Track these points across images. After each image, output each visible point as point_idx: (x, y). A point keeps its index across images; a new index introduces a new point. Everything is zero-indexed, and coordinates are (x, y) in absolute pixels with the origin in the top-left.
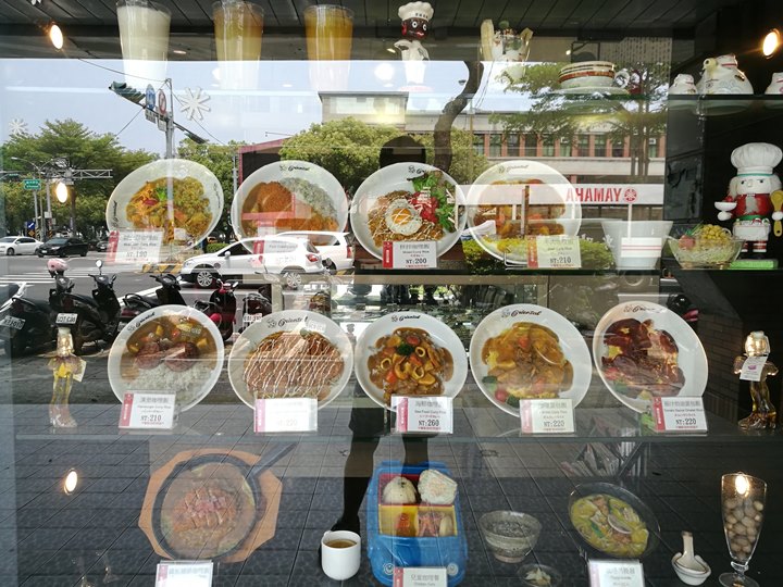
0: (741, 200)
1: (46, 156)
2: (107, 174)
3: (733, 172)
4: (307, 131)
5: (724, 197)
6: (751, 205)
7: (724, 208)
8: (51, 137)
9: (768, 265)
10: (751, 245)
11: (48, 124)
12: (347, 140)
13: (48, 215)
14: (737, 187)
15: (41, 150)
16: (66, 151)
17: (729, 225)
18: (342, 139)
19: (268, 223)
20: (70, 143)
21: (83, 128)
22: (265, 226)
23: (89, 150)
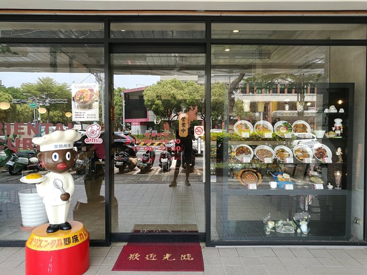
0: (336, 127)
1: (39, 93)
2: (65, 101)
3: (335, 123)
4: (155, 84)
5: (333, 127)
6: (338, 128)
7: (334, 129)
8: (41, 85)
9: (341, 137)
10: (338, 134)
11: (39, 79)
12: (173, 88)
13: (39, 119)
14: (335, 125)
15: (36, 90)
16: (46, 91)
17: (334, 131)
18: (171, 87)
19: (136, 124)
20: (48, 87)
21: (54, 80)
22: (135, 125)
23: (56, 90)
